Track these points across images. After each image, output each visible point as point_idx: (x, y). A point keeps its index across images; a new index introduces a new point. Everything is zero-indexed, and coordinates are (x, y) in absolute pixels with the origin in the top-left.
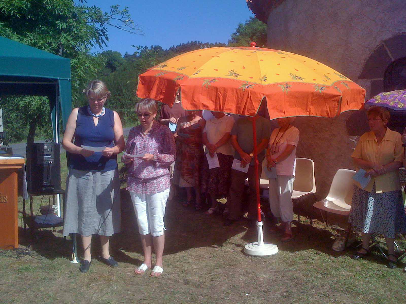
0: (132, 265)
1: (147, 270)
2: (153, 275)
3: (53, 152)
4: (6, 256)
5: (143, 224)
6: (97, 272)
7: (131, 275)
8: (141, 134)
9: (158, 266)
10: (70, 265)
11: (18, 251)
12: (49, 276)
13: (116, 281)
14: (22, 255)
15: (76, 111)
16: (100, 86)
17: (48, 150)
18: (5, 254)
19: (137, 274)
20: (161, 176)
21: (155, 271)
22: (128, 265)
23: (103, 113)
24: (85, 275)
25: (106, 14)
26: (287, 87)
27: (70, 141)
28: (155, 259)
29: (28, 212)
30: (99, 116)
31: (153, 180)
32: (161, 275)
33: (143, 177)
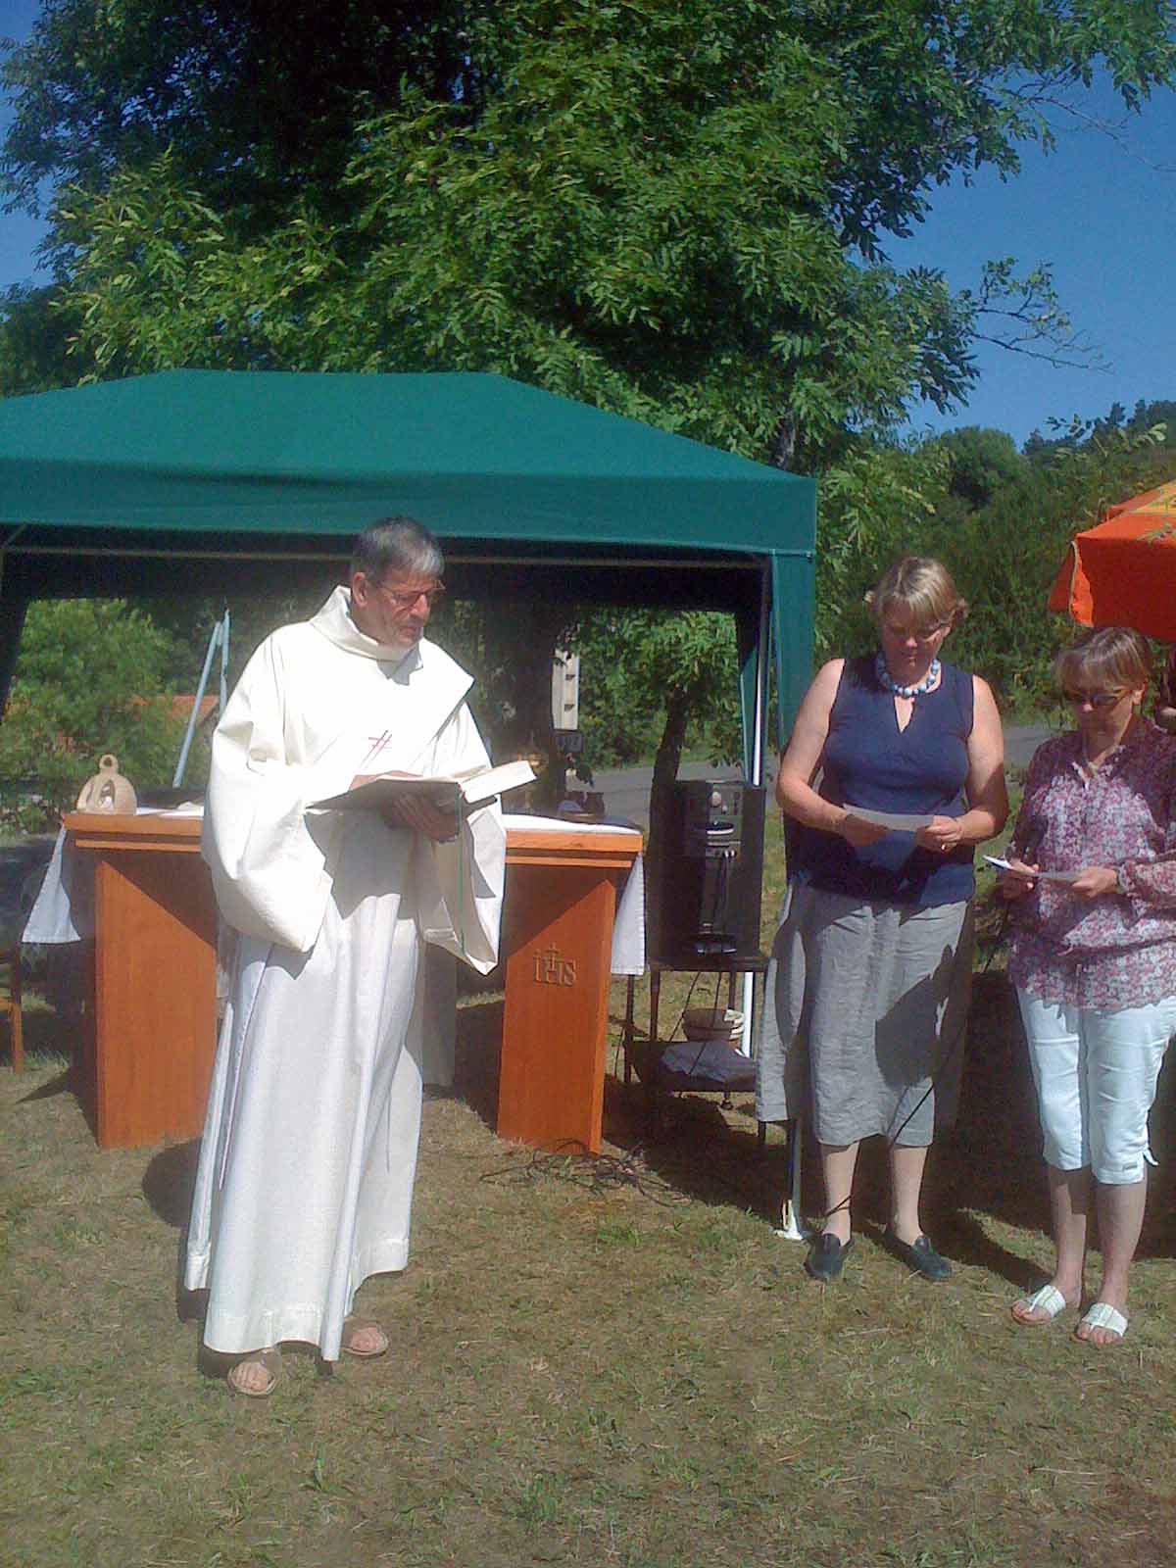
0: (1008, 1284)
1: (1061, 1314)
2: (1085, 1336)
3: (740, 816)
4: (557, 1176)
5: (1062, 1124)
6: (867, 1286)
7: (997, 1320)
8: (1076, 766)
9: (1107, 1306)
10: (771, 1243)
11: (598, 1163)
12: (695, 1275)
13: (938, 1336)
14: (611, 1182)
15: (835, 669)
16: (931, 580)
17: (725, 808)
18: (556, 1171)
19: (1021, 1320)
20: (1147, 944)
21: (1095, 1324)
22: (991, 1282)
23: (933, 682)
24: (822, 1292)
27: (804, 781)
28: (1100, 1276)
29: (642, 1022)
30: (916, 692)
31: (1115, 958)
32: (1118, 1342)
33: (1072, 942)
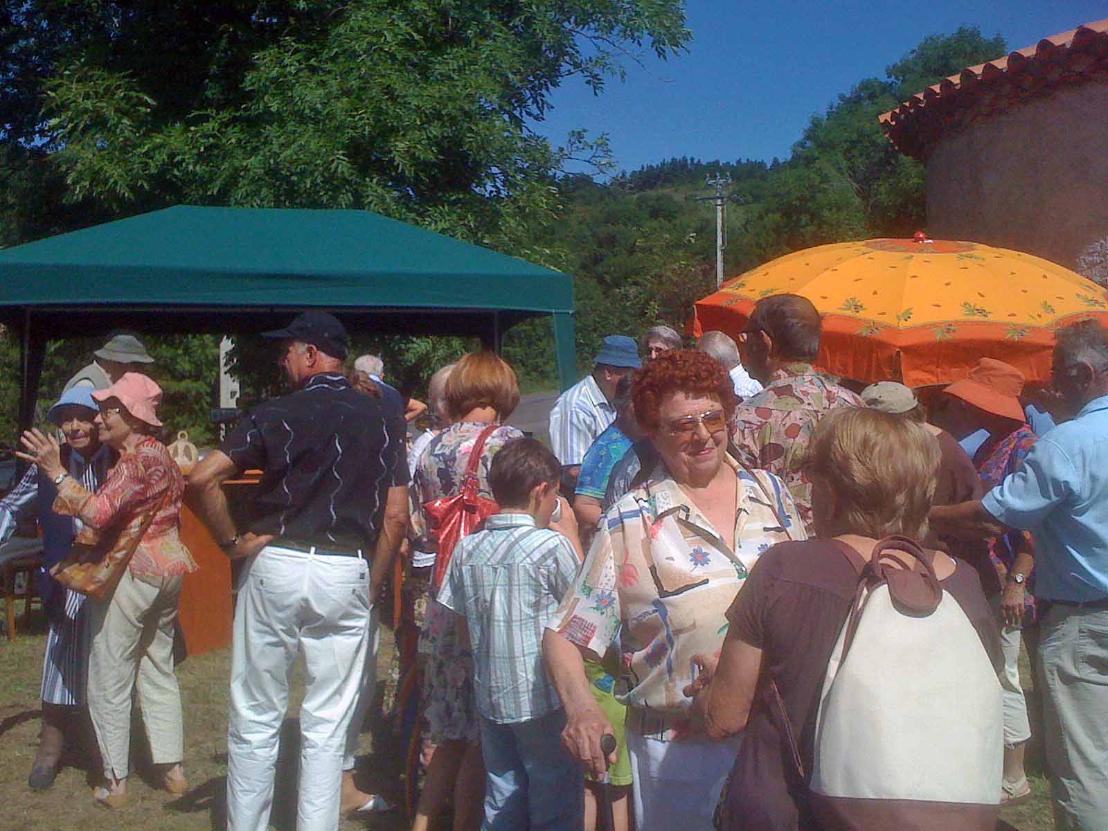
25: (561, 150)
26: (948, 331)
